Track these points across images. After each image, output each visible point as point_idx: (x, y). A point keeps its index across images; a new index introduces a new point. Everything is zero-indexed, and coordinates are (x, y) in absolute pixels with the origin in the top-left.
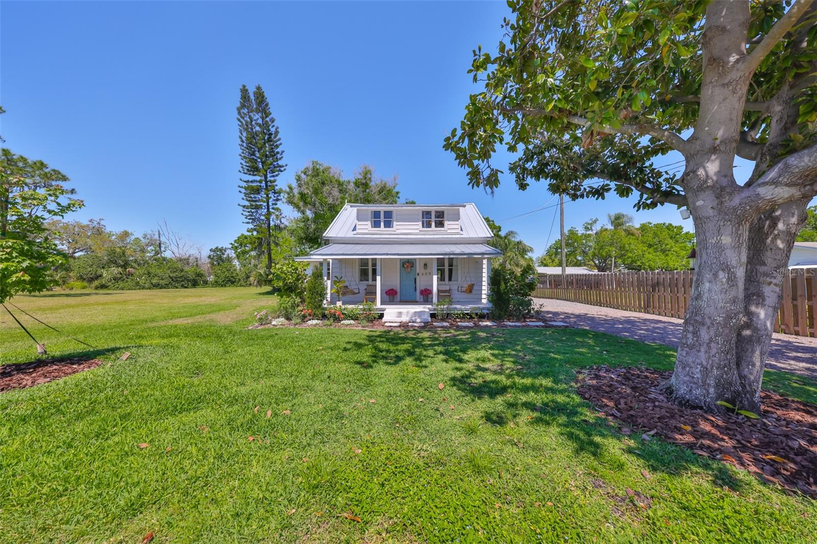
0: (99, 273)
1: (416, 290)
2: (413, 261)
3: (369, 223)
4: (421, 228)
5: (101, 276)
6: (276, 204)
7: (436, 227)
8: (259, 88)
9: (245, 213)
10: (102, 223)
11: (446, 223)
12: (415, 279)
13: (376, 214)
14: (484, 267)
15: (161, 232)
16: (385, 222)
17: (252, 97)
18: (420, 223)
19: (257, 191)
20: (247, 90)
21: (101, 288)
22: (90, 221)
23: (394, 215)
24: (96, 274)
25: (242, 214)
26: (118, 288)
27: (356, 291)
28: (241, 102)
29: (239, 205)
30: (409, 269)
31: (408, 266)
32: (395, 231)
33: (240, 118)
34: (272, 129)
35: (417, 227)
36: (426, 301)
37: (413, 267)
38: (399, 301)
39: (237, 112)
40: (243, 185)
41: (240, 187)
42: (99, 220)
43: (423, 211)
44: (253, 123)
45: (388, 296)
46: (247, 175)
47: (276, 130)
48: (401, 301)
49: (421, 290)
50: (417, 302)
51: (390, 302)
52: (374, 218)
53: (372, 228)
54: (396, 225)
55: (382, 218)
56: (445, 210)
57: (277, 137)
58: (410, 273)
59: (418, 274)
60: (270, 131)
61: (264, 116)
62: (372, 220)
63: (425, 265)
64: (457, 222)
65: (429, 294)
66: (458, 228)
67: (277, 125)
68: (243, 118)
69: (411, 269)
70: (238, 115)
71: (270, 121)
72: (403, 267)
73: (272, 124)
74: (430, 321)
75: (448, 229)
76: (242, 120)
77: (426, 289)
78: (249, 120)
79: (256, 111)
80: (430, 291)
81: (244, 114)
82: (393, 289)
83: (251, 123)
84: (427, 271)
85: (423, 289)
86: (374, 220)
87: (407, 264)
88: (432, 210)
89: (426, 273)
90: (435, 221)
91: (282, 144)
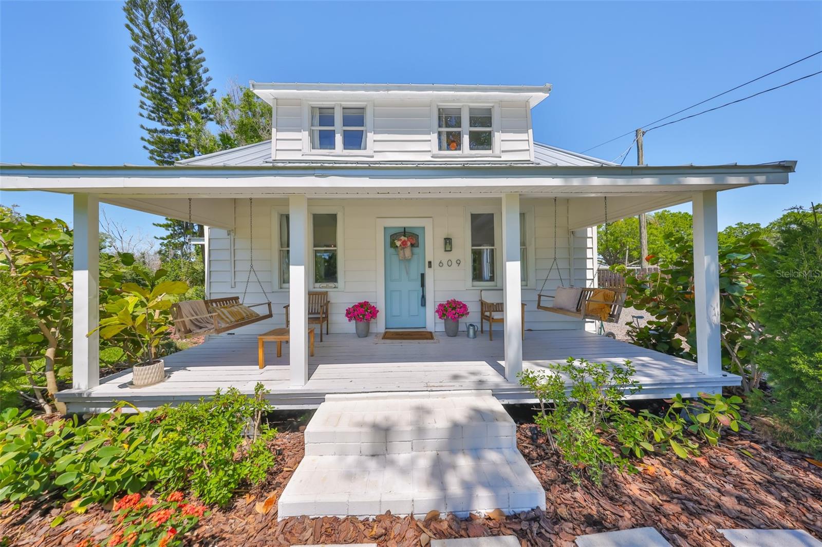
1: (423, 304)
2: (416, 232)
3: (305, 135)
4: (436, 151)
7: (471, 149)
11: (498, 137)
12: (423, 276)
13: (324, 116)
14: (589, 244)
16: (346, 135)
18: (434, 137)
19: (175, 147)
23: (369, 118)
30: (408, 252)
31: (404, 243)
32: (372, 157)
33: (131, 25)
34: (191, 52)
35: (425, 146)
36: (452, 333)
37: (418, 246)
38: (382, 335)
39: (124, 14)
40: (147, 136)
41: (143, 139)
42: (13, 206)
43: (439, 109)
44: (156, 37)
45: (353, 322)
46: (153, 121)
47: (197, 53)
48: (389, 335)
49: (438, 304)
50: (429, 336)
51: (359, 337)
52: (320, 126)
53: (313, 148)
54: (374, 141)
55: (338, 126)
56: (493, 107)
57: (202, 66)
58: (409, 260)
59: (430, 263)
60: (189, 54)
61: (175, 28)
62: (313, 128)
63: (448, 241)
64: (523, 136)
65: (462, 316)
66: (528, 148)
67: (198, 45)
68: (137, 26)
69: (412, 250)
70: (126, 19)
71: (186, 38)
72: (391, 247)
73: (190, 43)
74: (543, 506)
75: (503, 151)
76: (136, 31)
77: (454, 302)
78: (147, 31)
79: (159, 16)
80: (465, 306)
81: (137, 18)
82: (366, 303)
83: (152, 36)
84: (454, 255)
85: (443, 300)
86: (320, 131)
87: (403, 238)
88: (463, 106)
89: (450, 264)
90: (470, 132)
91: (211, 79)
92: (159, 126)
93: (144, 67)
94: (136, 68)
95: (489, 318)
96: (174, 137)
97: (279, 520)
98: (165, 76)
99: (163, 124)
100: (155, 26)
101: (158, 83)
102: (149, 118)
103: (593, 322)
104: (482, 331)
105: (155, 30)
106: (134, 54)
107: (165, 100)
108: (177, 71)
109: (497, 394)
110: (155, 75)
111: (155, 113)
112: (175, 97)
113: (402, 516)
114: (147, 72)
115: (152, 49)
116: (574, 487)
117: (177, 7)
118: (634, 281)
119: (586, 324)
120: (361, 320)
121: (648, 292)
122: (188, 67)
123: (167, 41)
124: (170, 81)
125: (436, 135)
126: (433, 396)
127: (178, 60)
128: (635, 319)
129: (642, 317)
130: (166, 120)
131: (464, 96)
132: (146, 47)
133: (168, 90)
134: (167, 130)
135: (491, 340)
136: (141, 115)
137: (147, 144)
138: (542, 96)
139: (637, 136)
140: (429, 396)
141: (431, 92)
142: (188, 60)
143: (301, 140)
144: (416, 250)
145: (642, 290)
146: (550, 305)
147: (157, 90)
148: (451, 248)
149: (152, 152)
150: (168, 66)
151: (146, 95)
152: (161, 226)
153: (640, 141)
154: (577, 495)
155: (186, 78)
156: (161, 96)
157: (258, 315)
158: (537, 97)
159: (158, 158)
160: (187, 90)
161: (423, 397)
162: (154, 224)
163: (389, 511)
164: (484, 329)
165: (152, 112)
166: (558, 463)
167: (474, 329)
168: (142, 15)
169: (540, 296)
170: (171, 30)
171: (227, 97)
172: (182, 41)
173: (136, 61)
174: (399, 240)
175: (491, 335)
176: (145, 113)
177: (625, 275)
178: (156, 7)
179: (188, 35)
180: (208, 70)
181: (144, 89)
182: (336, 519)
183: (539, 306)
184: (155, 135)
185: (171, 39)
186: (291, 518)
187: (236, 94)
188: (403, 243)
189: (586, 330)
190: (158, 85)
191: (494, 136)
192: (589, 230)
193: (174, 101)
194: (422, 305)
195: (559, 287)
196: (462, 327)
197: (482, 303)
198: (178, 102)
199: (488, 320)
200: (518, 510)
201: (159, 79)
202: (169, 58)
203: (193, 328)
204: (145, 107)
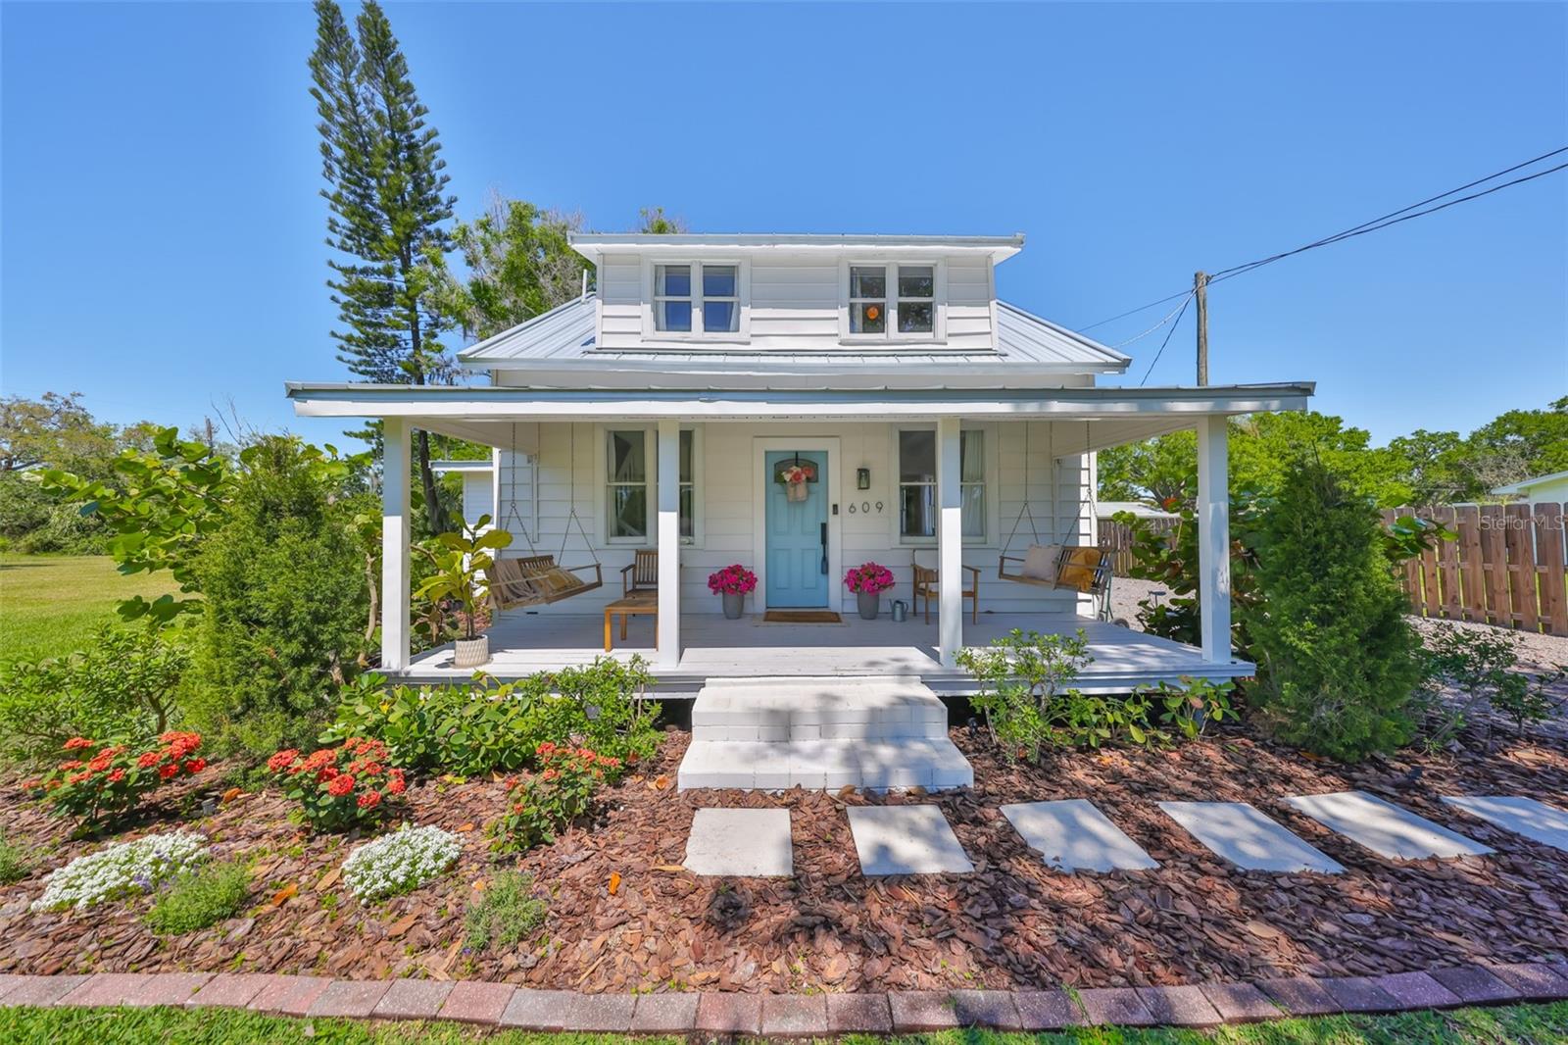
0: (40, 513)
1: (825, 570)
2: (814, 459)
3: (645, 310)
4: (846, 334)
5: (44, 521)
6: (435, 336)
7: (901, 330)
8: (372, 8)
9: (347, 356)
10: (78, 402)
11: (942, 313)
12: (824, 527)
13: (675, 280)
14: (1084, 480)
15: (214, 423)
16: (708, 309)
17: (354, 33)
18: (843, 313)
19: (385, 297)
20: (336, 10)
21: (45, 551)
22: (45, 398)
23: (743, 283)
24: (30, 517)
25: (340, 358)
26: (86, 549)
27: (588, 577)
28: (319, 42)
29: (333, 334)
30: (801, 490)
31: (796, 477)
32: (748, 343)
33: (321, 90)
34: (419, 134)
35: (829, 328)
36: (870, 614)
37: (817, 481)
38: (763, 617)
39: (310, 71)
40: (340, 279)
41: (330, 284)
42: (73, 395)
43: (852, 268)
44: (360, 109)
45: (720, 595)
46: (348, 254)
47: (429, 136)
48: (772, 616)
49: (848, 569)
50: (835, 618)
51: (728, 618)
52: (667, 295)
53: (657, 329)
54: (752, 319)
55: (697, 295)
56: (936, 265)
57: (434, 157)
58: (803, 502)
59: (835, 507)
60: (412, 137)
61: (393, 94)
62: (657, 298)
63: (863, 474)
64: (983, 311)
65: (885, 587)
66: (989, 330)
67: (430, 121)
68: (329, 91)
69: (807, 487)
70: (313, 80)
71: (410, 112)
72: (776, 481)
73: (417, 119)
74: (971, 785)
75: (950, 335)
76: (327, 98)
77: (872, 566)
78: (346, 99)
79: (367, 74)
80: (888, 573)
81: (330, 77)
82: (738, 568)
83: (354, 107)
84: (871, 496)
85: (856, 565)
86: (667, 302)
87: (795, 469)
88: (888, 264)
89: (866, 506)
90: (900, 304)
91: (448, 180)
92: (360, 263)
93: (338, 161)
94: (325, 163)
95: (923, 592)
96: (384, 280)
97: (679, 791)
98: (372, 175)
99: (365, 258)
100: (361, 90)
101: (360, 186)
102: (343, 248)
103: (1089, 601)
104: (915, 613)
105: (359, 98)
106: (322, 139)
107: (371, 216)
108: (392, 166)
109: (928, 681)
110: (355, 174)
111: (353, 239)
112: (388, 211)
113: (814, 791)
114: (343, 169)
115: (353, 128)
116: (1010, 772)
117: (398, 59)
118: (1147, 537)
119: (1079, 604)
120: (733, 591)
121: (1164, 555)
122: (411, 159)
123: (379, 117)
124: (379, 183)
125: (846, 310)
126: (845, 683)
127: (396, 149)
128: (1153, 597)
129: (1163, 594)
130: (371, 250)
131: (892, 251)
132: (343, 126)
133: (377, 198)
134: (373, 269)
135: (927, 623)
136: (330, 242)
137: (338, 293)
138: (1010, 251)
139: (1196, 283)
140: (839, 683)
141: (839, 246)
142: (412, 147)
143: (639, 317)
144: (813, 486)
145: (1157, 552)
146: (1017, 573)
147: (358, 200)
148: (868, 483)
149: (346, 306)
150: (379, 159)
151: (340, 208)
152: (356, 436)
153: (1201, 293)
154: (1012, 778)
155: (408, 177)
156: (364, 209)
157: (582, 583)
158: (1003, 252)
159: (355, 317)
160: (407, 198)
161: (831, 683)
162: (345, 433)
163: (799, 785)
164: (918, 611)
165: (349, 237)
166: (996, 754)
167: (902, 608)
168: (339, 74)
169: (1002, 559)
170: (387, 97)
171: (485, 219)
172: (403, 115)
173: (326, 151)
174: (788, 472)
175: (927, 618)
176: (337, 239)
177: (1135, 528)
178: (362, 59)
179: (415, 105)
180: (444, 165)
181: (337, 199)
182: (741, 791)
183: (1001, 575)
184: (354, 277)
185: (386, 112)
186: (692, 790)
187: (499, 213)
188: (794, 476)
189: (1078, 613)
190: (359, 191)
191: (936, 311)
192: (1084, 457)
193: (386, 217)
194: (823, 573)
195: (1032, 545)
196: (884, 607)
197: (915, 570)
198: (392, 219)
199: (924, 595)
200: (942, 788)
201: (361, 180)
202: (381, 144)
203: (510, 596)
204: (338, 229)
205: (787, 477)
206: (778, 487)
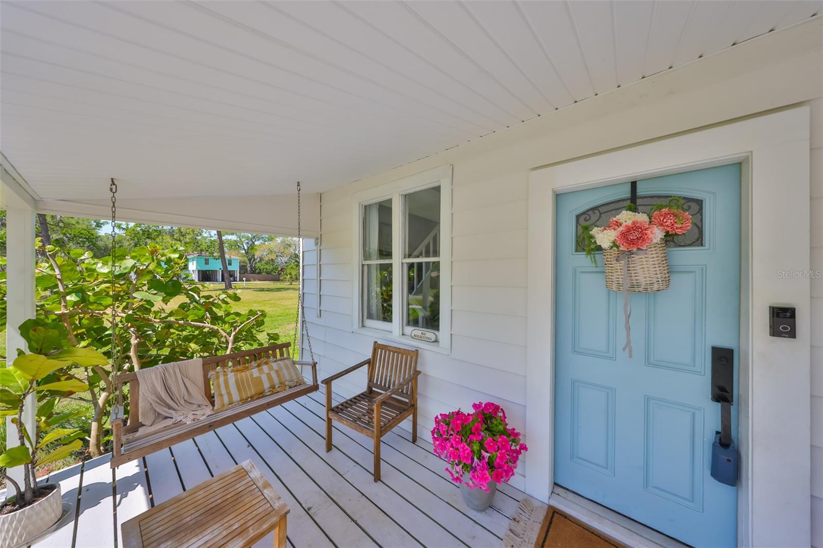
30: (647, 264)
72: (580, 250)
87: (626, 217)
174: (611, 226)
205: (604, 237)
206: (583, 260)
